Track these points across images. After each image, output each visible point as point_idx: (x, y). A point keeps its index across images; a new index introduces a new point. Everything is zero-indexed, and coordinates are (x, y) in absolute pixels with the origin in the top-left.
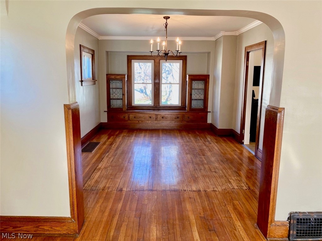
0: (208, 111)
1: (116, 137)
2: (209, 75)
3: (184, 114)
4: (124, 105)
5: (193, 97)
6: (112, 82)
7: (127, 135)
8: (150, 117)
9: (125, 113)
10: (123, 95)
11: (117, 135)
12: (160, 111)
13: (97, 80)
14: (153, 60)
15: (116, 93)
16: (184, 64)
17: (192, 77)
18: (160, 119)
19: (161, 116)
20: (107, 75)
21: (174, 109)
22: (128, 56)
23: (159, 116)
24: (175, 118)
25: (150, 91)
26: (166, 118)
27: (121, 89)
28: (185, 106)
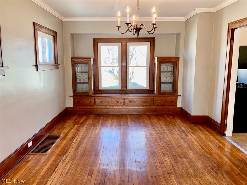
0: (178, 94)
1: (80, 126)
2: (179, 58)
3: (153, 98)
4: (90, 89)
5: (162, 80)
6: (77, 66)
7: (93, 123)
8: (118, 102)
9: (92, 97)
10: (89, 79)
11: (81, 124)
12: (128, 95)
13: (60, 64)
14: (120, 43)
15: (82, 77)
16: (152, 46)
17: (161, 60)
18: (128, 103)
19: (129, 100)
20: (72, 58)
21: (142, 92)
22: (94, 39)
23: (126, 101)
24: (144, 103)
25: (117, 72)
26: (134, 103)
27: (87, 72)
28: (153, 90)
